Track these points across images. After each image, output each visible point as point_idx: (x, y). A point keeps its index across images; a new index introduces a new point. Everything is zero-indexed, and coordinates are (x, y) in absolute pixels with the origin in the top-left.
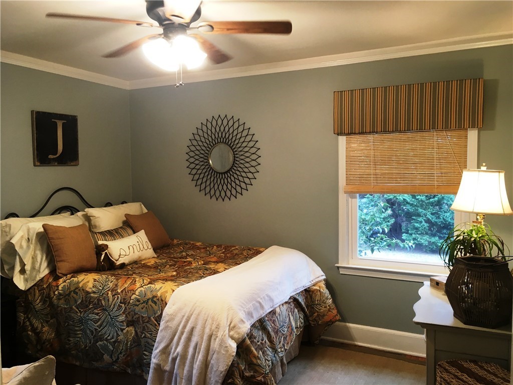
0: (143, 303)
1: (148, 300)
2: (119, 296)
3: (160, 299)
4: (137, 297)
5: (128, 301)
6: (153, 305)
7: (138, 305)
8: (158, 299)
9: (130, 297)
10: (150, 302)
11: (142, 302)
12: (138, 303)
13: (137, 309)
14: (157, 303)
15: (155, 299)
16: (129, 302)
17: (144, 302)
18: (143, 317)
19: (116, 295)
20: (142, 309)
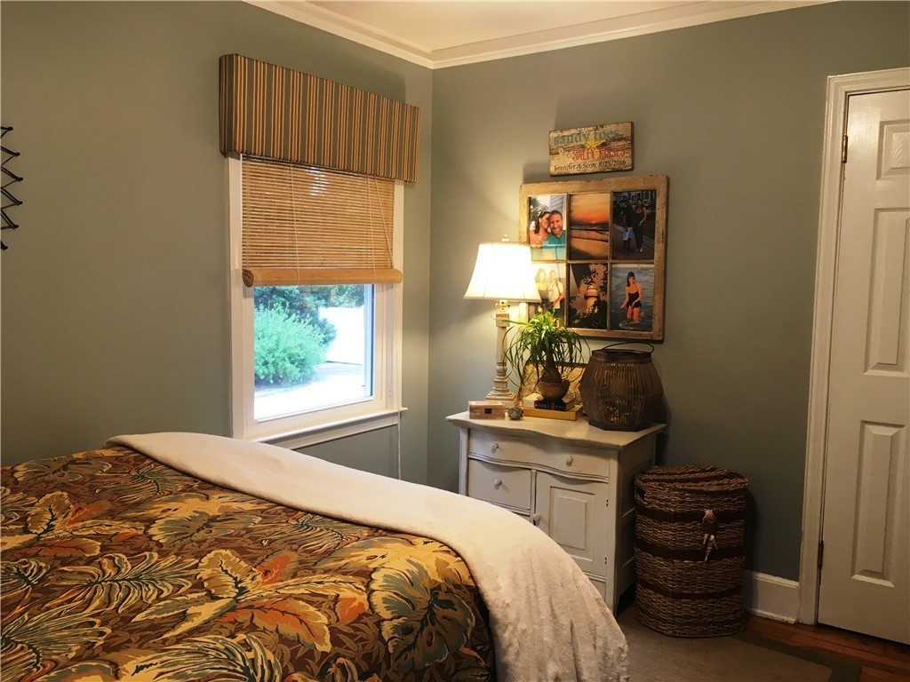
0: (422, 629)
1: (430, 608)
2: (341, 660)
3: (452, 587)
4: (395, 622)
5: (382, 654)
6: (448, 612)
7: (413, 645)
8: (449, 591)
9: (381, 638)
10: (440, 612)
11: (417, 625)
12: (411, 639)
13: (417, 655)
14: (455, 601)
15: (442, 596)
16: (388, 654)
17: (423, 623)
18: (440, 667)
19: (328, 665)
20: (429, 644)
